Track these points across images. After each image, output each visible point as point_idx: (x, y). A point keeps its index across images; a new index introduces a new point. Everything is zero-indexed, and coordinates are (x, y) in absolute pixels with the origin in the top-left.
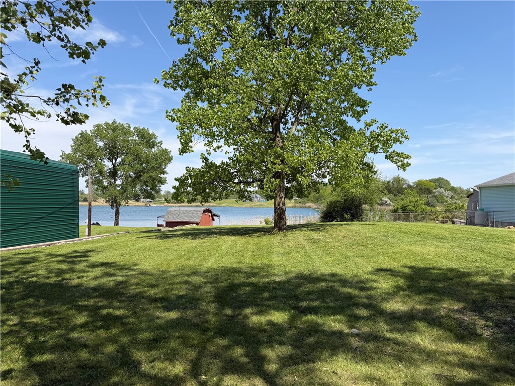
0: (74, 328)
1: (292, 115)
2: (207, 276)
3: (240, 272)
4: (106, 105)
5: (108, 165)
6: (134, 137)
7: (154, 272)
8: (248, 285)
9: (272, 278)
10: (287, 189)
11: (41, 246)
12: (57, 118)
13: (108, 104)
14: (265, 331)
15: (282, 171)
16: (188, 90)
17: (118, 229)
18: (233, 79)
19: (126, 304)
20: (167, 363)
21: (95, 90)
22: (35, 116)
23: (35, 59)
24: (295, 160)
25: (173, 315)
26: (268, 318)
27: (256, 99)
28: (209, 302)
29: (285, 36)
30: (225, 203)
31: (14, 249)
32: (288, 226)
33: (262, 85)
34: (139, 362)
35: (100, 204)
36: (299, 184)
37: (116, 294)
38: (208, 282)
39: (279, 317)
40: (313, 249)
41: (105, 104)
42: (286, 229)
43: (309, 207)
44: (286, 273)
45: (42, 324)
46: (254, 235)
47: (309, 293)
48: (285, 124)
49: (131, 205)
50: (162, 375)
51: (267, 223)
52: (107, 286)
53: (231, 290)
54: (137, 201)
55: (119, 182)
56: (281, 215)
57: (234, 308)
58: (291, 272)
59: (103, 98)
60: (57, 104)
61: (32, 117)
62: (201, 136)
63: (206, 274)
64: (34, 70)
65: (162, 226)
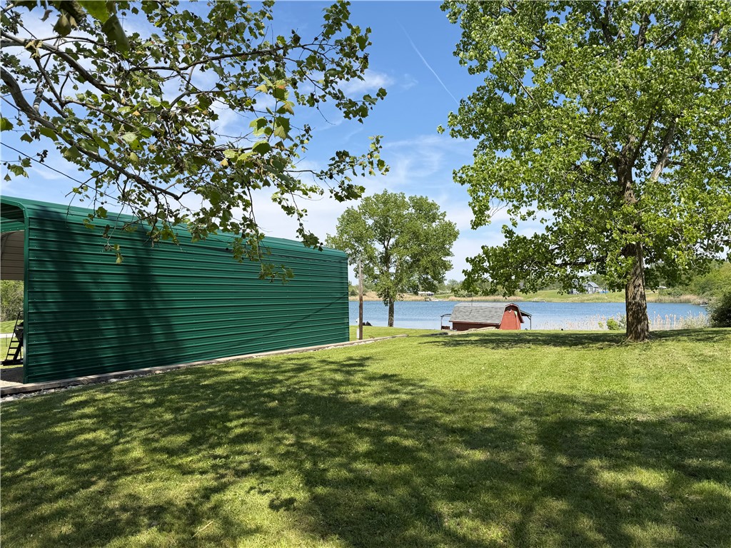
0: (356, 457)
1: (652, 151)
2: (523, 403)
3: (575, 402)
4: (385, 171)
5: (379, 248)
6: (410, 209)
7: (446, 391)
8: (591, 423)
9: (632, 416)
10: (647, 271)
11: (309, 350)
12: (330, 194)
13: (387, 170)
14: (627, 497)
15: (638, 244)
16: (483, 137)
17: (393, 331)
18: (550, 111)
19: (415, 431)
20: (477, 522)
21: (371, 154)
22: (306, 194)
23: (305, 126)
24: (661, 224)
25: (479, 455)
26: (629, 478)
27: (589, 135)
28: (530, 443)
29: (633, 32)
30: (541, 295)
31: (281, 353)
32: (652, 333)
33: (599, 112)
34: (440, 514)
35: (371, 299)
36: (671, 262)
37: (401, 417)
38: (526, 413)
39: (651, 479)
40: (703, 372)
41: (383, 171)
42: (649, 338)
43: (688, 302)
44: (656, 409)
45: (320, 447)
46: (591, 345)
47: (702, 445)
48: (640, 166)
49: (407, 299)
50: (473, 537)
51: (610, 327)
52: (389, 406)
53: (563, 428)
54: (416, 293)
55: (392, 270)
56: (638, 314)
57: (571, 456)
58: (666, 409)
59: (381, 163)
60: (331, 177)
61: (304, 196)
62: (502, 200)
63: (521, 401)
64: (305, 138)
65: (447, 328)
